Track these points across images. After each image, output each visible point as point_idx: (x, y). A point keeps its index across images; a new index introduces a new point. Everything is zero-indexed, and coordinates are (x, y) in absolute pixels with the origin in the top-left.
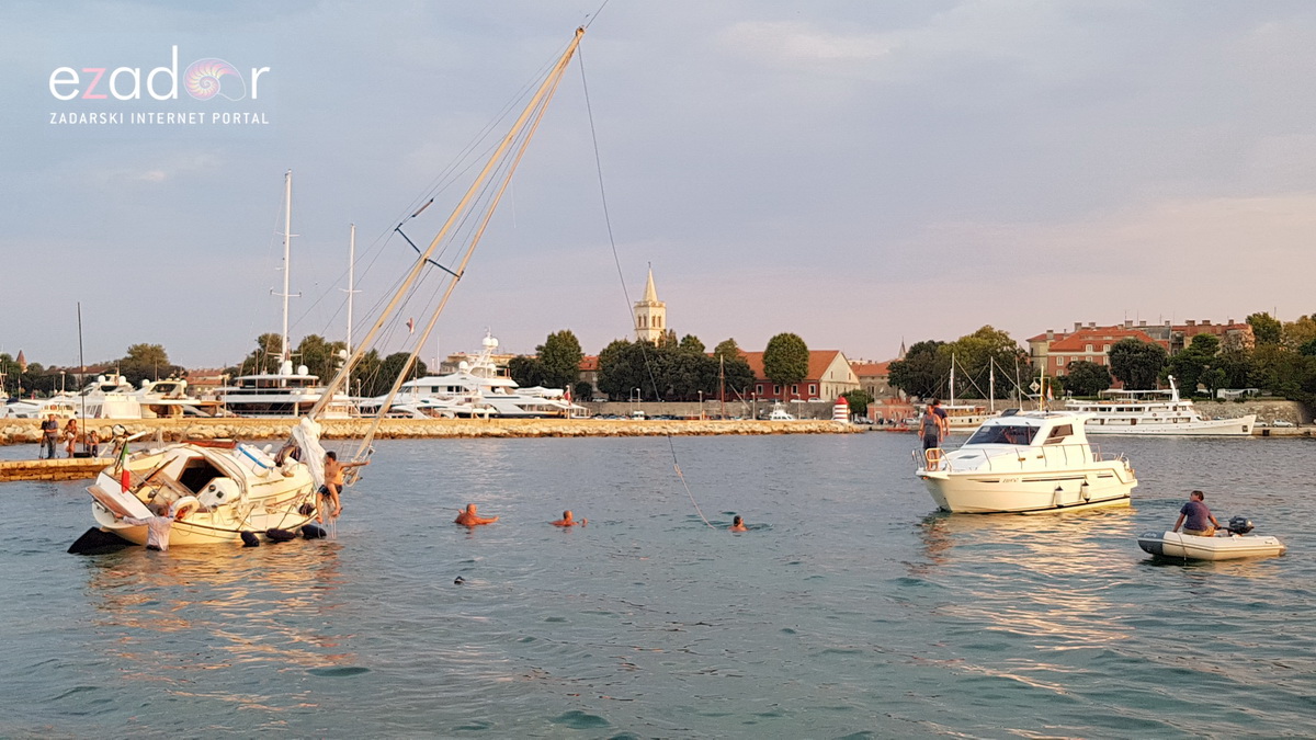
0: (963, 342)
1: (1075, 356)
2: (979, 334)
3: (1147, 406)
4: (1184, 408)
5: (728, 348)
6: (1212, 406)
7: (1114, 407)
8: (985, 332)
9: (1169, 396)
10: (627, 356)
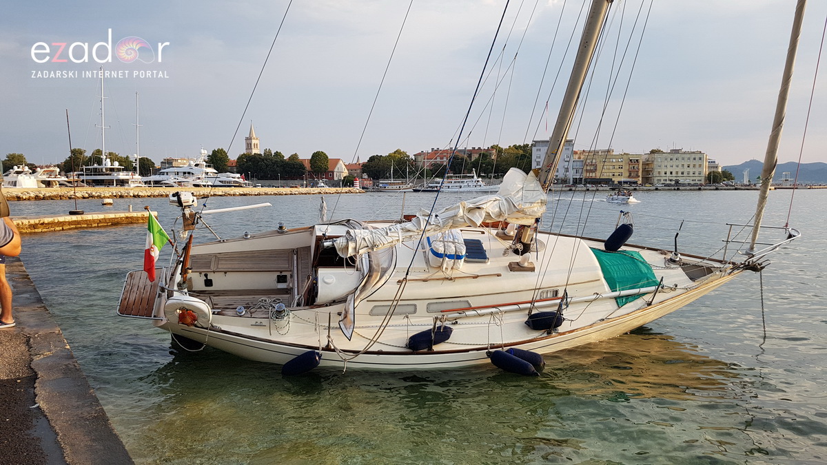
0: (390, 155)
1: (432, 161)
2: (395, 153)
3: (465, 181)
4: (478, 181)
5: (294, 157)
6: (487, 180)
7: (453, 181)
8: (397, 152)
9: (473, 177)
10: (250, 160)
